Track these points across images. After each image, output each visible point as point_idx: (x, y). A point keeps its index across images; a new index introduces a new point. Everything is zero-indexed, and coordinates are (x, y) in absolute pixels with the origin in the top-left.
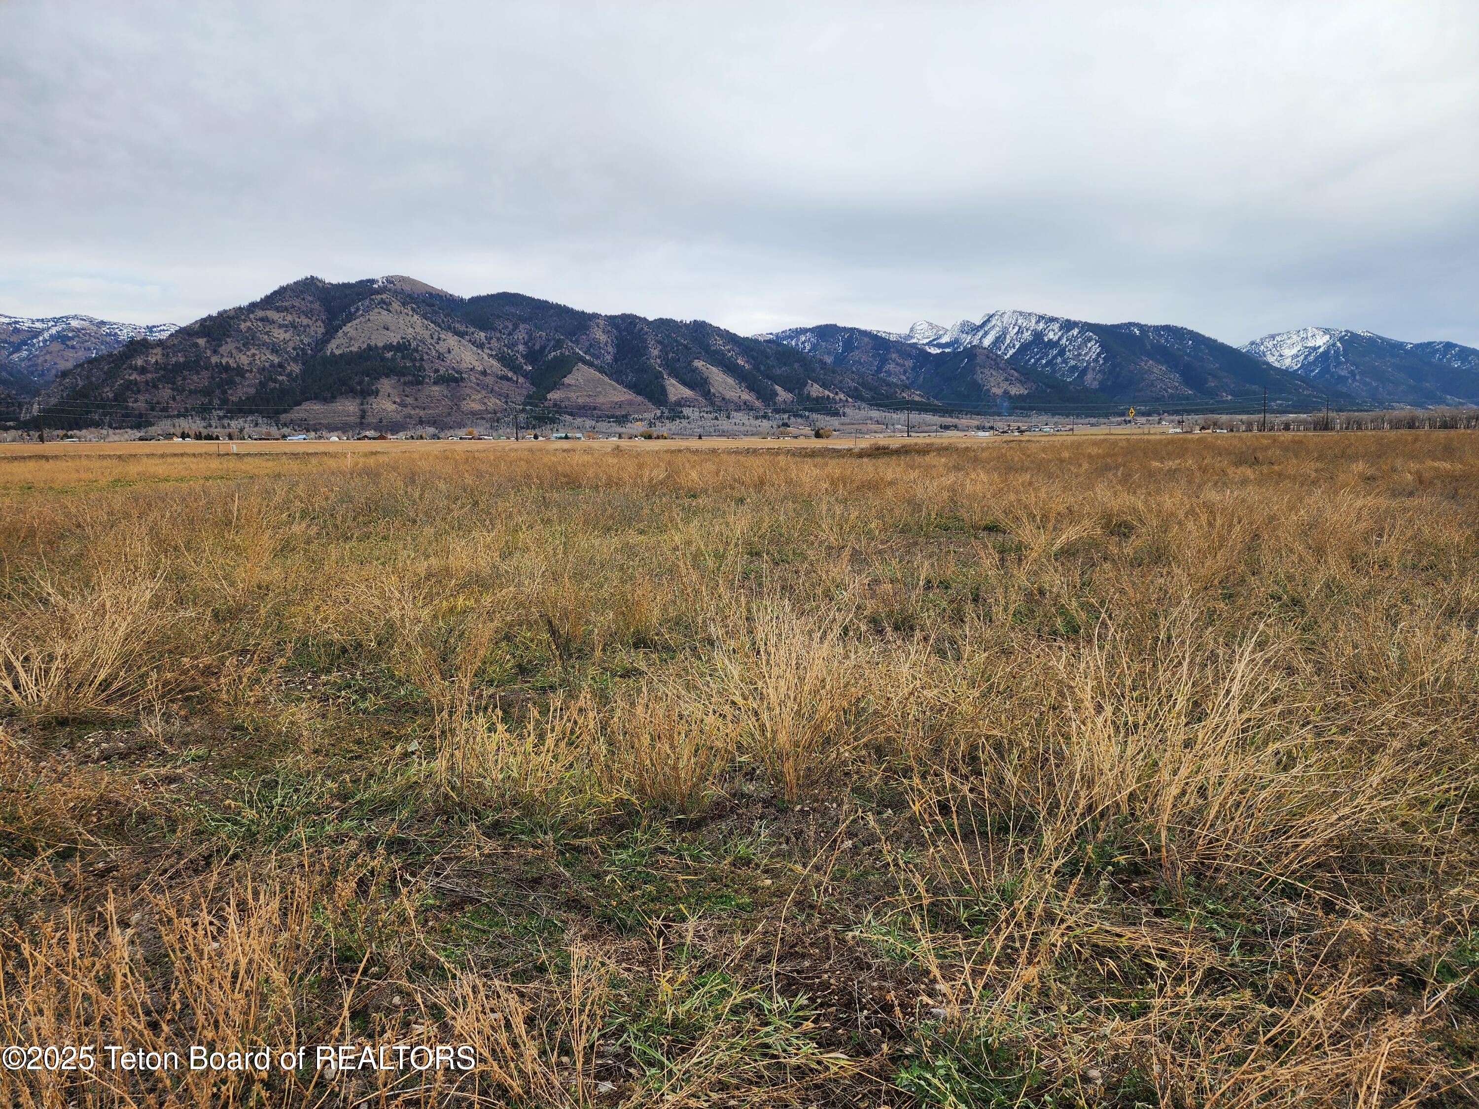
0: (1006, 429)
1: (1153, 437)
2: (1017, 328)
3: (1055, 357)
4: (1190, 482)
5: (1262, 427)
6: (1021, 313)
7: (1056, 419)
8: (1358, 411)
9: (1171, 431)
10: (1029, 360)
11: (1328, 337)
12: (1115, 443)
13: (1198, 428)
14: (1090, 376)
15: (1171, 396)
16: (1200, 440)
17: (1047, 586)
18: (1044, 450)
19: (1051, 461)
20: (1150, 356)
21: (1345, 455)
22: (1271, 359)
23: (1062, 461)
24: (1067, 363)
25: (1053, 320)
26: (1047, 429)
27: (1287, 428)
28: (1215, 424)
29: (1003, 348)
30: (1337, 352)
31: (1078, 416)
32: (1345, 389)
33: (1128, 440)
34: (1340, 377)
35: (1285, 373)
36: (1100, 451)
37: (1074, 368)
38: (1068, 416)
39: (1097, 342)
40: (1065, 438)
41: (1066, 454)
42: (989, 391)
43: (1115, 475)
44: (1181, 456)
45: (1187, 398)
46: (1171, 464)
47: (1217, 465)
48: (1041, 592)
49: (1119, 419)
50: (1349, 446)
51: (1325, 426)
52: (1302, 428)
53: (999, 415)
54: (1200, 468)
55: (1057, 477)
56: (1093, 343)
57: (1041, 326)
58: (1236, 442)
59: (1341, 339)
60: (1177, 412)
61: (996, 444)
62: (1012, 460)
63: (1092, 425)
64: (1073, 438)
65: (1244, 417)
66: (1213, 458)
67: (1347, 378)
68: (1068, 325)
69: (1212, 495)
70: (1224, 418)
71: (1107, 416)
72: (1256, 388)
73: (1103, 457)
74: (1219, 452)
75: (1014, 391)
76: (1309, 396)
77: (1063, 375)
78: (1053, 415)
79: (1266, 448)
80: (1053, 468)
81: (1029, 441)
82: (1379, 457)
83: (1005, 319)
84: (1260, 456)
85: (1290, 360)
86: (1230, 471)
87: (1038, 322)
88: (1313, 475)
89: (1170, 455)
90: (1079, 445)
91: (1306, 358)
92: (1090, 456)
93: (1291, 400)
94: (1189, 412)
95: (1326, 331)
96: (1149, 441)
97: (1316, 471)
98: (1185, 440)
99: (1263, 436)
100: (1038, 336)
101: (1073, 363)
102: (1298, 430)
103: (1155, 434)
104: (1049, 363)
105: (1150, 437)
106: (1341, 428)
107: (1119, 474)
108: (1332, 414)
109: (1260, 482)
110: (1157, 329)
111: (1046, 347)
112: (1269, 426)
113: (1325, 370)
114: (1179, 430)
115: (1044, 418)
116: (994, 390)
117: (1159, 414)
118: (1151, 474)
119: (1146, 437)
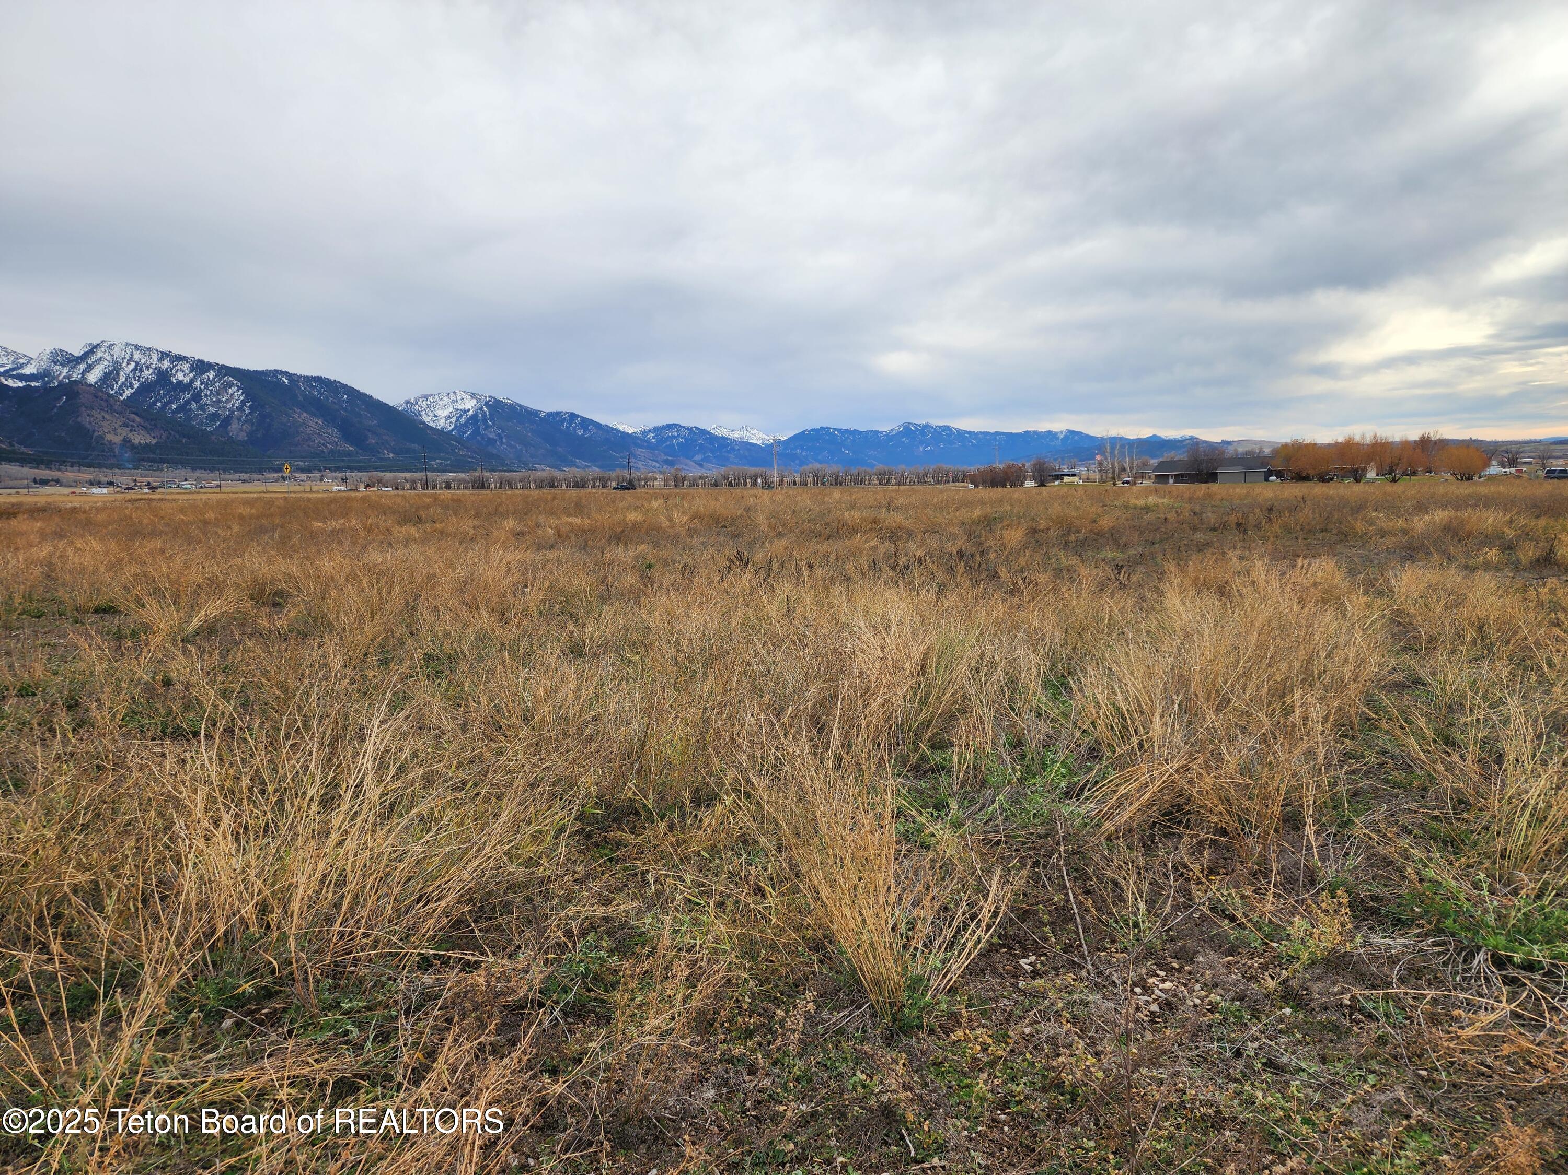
0: (131, 484)
1: (315, 495)
2: (133, 365)
3: (188, 402)
4: (354, 543)
5: (426, 485)
6: (137, 347)
7: (198, 474)
8: (508, 471)
9: (335, 488)
10: (154, 403)
11: (474, 401)
12: (270, 503)
13: (363, 486)
14: (234, 426)
15: (332, 452)
16: (364, 499)
17: (174, 675)
18: (182, 510)
19: (192, 524)
20: (303, 407)
21: (498, 513)
22: (426, 419)
23: (206, 523)
24: (204, 410)
25: (180, 358)
26: (186, 485)
27: (448, 487)
28: (380, 482)
29: (116, 387)
30: (484, 415)
31: (225, 471)
32: (495, 451)
33: (285, 498)
34: (489, 439)
35: (441, 432)
36: (253, 511)
37: (214, 416)
38: (212, 470)
39: (239, 388)
40: (210, 496)
41: (211, 515)
42: (102, 437)
43: (272, 537)
44: (345, 515)
45: (349, 454)
46: (334, 524)
47: (382, 524)
48: (167, 683)
49: (276, 475)
50: (501, 504)
51: (481, 485)
52: (461, 487)
53: (119, 467)
54: (365, 528)
55: (200, 542)
56: (235, 389)
57: (166, 364)
58: (399, 500)
59: (486, 404)
60: (338, 469)
61: (117, 504)
62: (140, 523)
63: (244, 481)
64: (220, 496)
65: (408, 475)
66: (377, 517)
67: (496, 441)
68: (200, 367)
69: (374, 556)
70: (388, 475)
71: (260, 471)
72: (415, 446)
73: (258, 518)
74: (384, 510)
75: (138, 438)
76: (464, 456)
77: (201, 423)
78: (193, 469)
79: (428, 507)
80: (195, 532)
81: (162, 500)
82: (526, 514)
83: (116, 352)
84: (423, 514)
85: (443, 420)
86: (396, 530)
87: (161, 359)
88: (472, 532)
89: (333, 515)
90: (225, 505)
91: (458, 420)
92: (241, 517)
93: (450, 459)
94: (352, 469)
95: (473, 396)
96: (309, 500)
97: (474, 528)
98: (348, 499)
99: (425, 495)
100: (163, 377)
101: (212, 410)
102: (459, 489)
103: (318, 492)
104: (180, 409)
105: (310, 496)
106: (495, 487)
107: (276, 535)
108: (487, 474)
109: (423, 541)
110: (308, 380)
111: (175, 390)
112: (431, 484)
113: (476, 432)
114: (343, 488)
115: (182, 472)
116: (109, 437)
117: (320, 471)
118: (313, 535)
119: (306, 495)
